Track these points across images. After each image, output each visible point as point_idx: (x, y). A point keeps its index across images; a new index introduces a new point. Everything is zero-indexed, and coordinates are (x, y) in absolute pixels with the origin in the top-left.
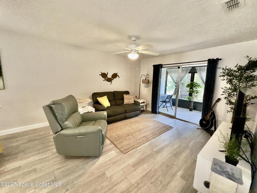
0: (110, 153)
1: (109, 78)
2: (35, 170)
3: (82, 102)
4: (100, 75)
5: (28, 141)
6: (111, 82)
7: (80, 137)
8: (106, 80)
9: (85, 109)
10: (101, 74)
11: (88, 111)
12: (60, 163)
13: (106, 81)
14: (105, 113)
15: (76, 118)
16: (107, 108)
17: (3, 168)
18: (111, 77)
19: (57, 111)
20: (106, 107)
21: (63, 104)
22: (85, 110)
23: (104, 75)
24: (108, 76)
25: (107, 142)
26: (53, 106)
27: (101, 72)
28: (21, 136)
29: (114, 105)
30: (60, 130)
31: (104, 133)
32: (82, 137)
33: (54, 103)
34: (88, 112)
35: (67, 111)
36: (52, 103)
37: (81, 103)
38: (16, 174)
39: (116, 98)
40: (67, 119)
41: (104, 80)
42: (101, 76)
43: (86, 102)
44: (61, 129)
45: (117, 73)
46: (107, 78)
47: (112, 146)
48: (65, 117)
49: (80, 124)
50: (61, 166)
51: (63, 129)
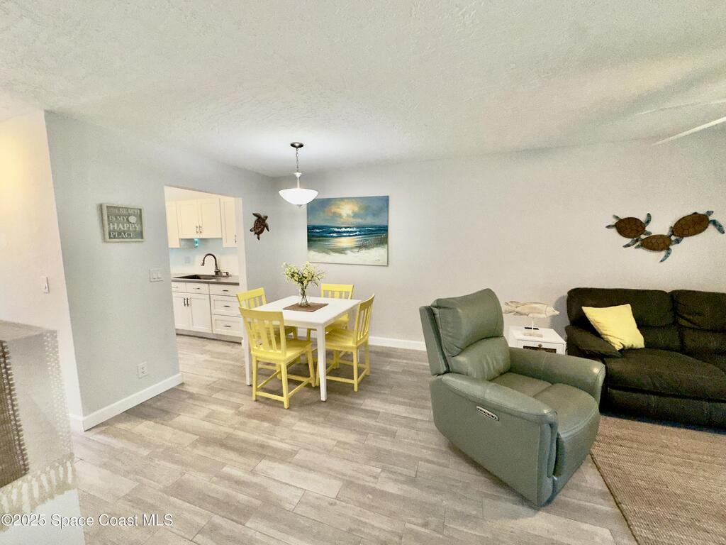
0: (586, 527)
1: (654, 236)
2: (393, 434)
3: (522, 311)
4: (608, 227)
5: (403, 370)
6: (663, 253)
7: (486, 411)
8: (638, 243)
9: (531, 335)
10: (614, 221)
11: (540, 346)
12: (434, 450)
13: (638, 247)
14: (597, 370)
15: (490, 355)
16: (620, 351)
17: (362, 402)
18: (666, 232)
19: (443, 324)
20: (618, 347)
21: (459, 310)
22: (531, 338)
23: (630, 228)
24: (648, 229)
25: (590, 478)
26: (436, 311)
27: (617, 217)
28: (399, 357)
29: (668, 348)
30: (442, 372)
31: (567, 435)
32: (490, 413)
33: (440, 304)
34: (539, 348)
35: (466, 329)
36: (435, 304)
37: (521, 314)
38: (371, 422)
39: (688, 320)
40: (462, 351)
41: (628, 246)
42: (614, 231)
43: (536, 315)
44: (445, 369)
45: (710, 213)
46: (643, 237)
47: (608, 509)
48: (460, 343)
49: (501, 374)
50: (435, 460)
51: (451, 372)
